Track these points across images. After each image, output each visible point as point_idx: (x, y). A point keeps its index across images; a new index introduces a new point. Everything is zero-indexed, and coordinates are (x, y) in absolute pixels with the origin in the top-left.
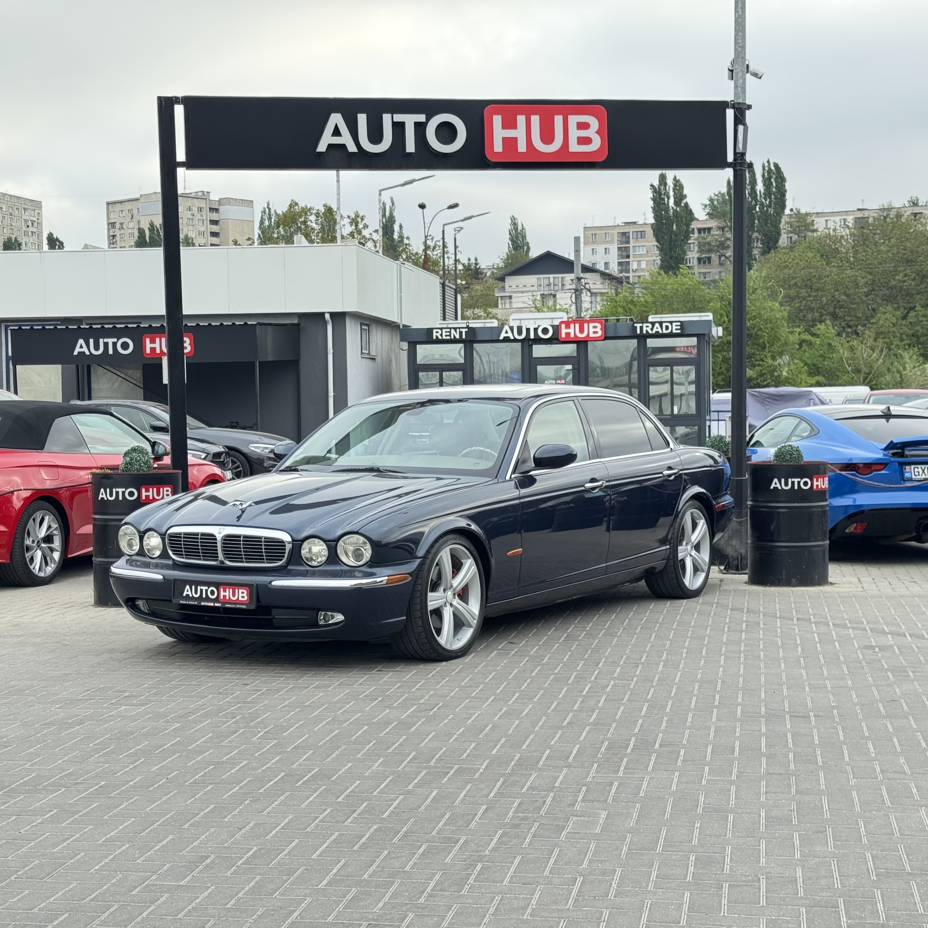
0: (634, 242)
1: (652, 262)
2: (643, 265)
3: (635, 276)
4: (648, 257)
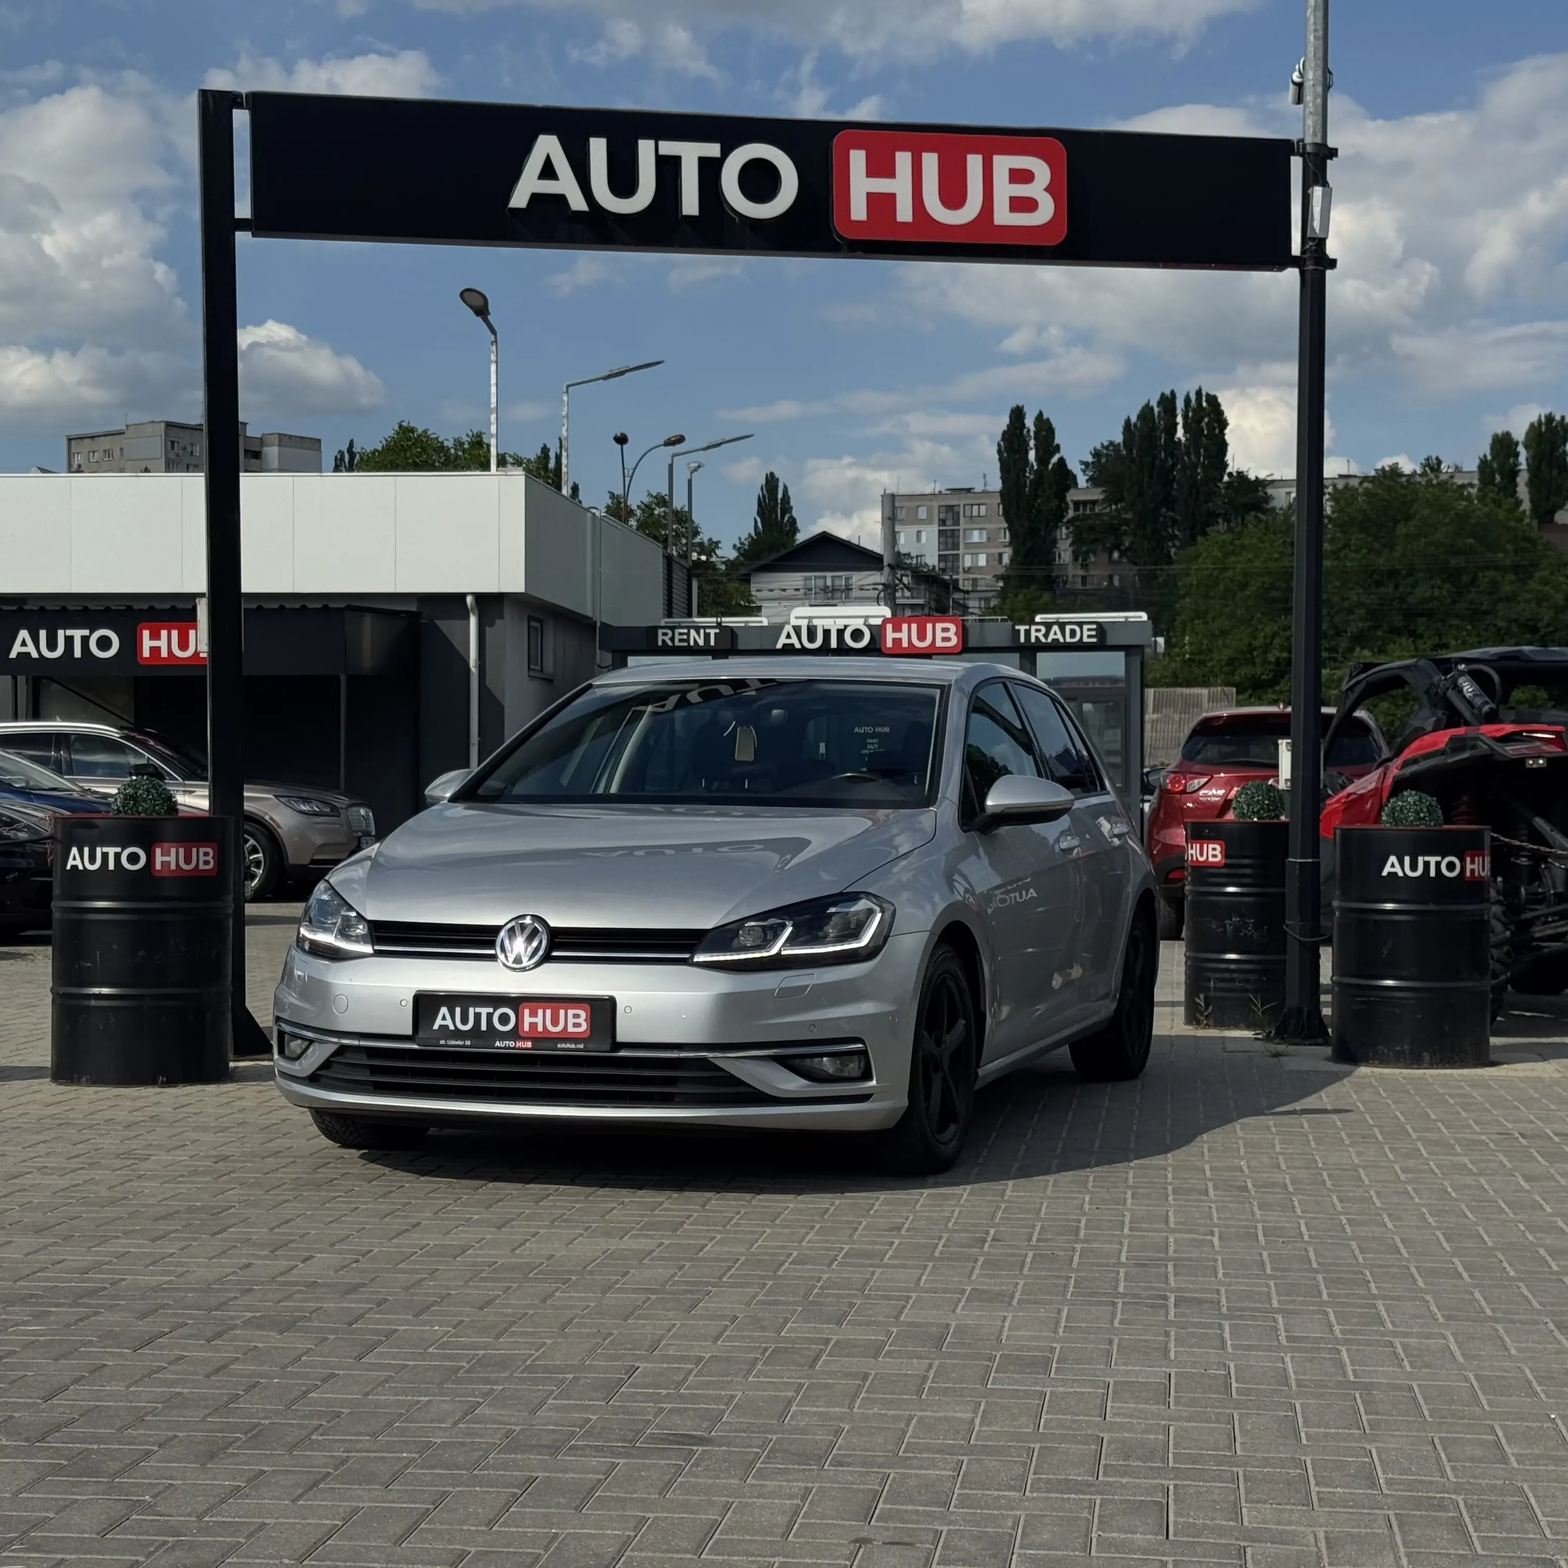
0: (966, 523)
1: (997, 556)
2: (982, 561)
3: (968, 579)
4: (991, 548)
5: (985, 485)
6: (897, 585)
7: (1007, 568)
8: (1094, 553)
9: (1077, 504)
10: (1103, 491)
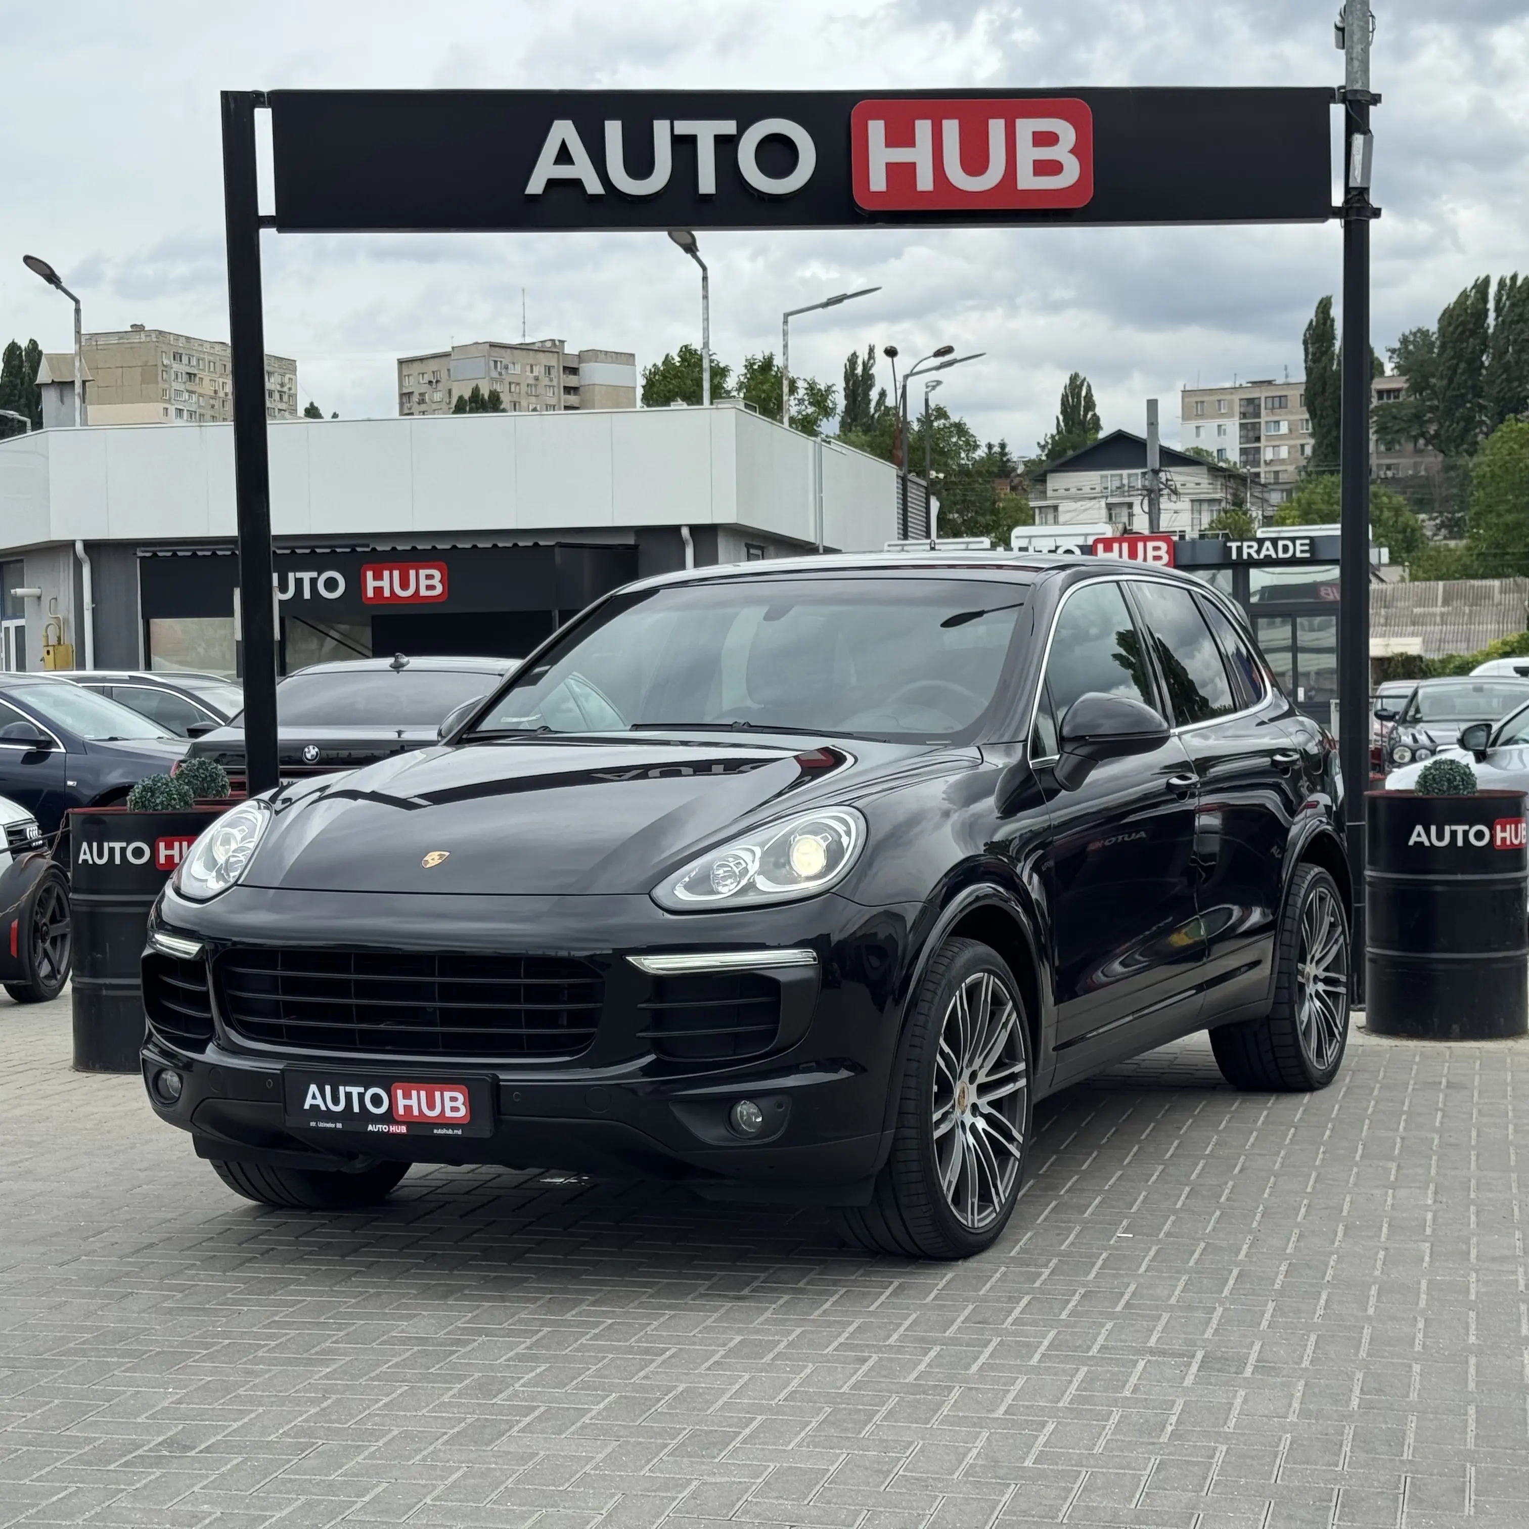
0: (1267, 415)
1: (1299, 448)
2: (1284, 453)
3: (1270, 472)
4: (1292, 439)
5: (1287, 376)
6: (1160, 490)
7: (1309, 459)
8: (1399, 443)
9: (1380, 393)
10: (1407, 380)
